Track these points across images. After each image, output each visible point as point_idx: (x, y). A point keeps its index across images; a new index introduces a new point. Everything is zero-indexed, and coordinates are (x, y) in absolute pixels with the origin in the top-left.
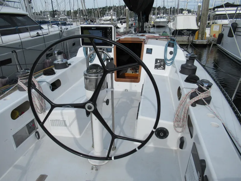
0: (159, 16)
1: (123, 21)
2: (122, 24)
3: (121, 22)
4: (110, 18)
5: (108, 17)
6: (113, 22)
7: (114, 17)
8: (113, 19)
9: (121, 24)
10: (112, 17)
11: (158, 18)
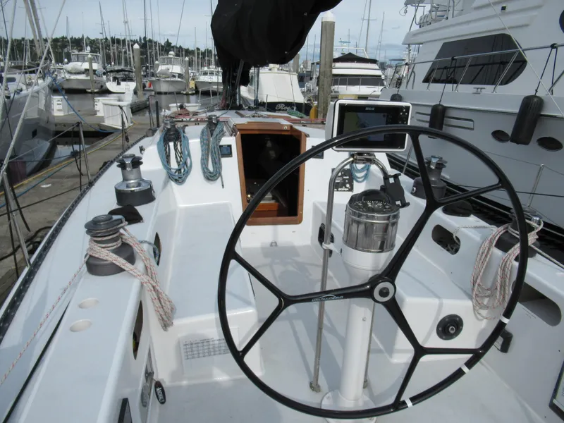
0: (206, 69)
1: (120, 75)
2: (119, 84)
3: (115, 79)
4: (86, 66)
5: (79, 63)
6: (95, 78)
7: (95, 66)
8: (95, 71)
9: (115, 84)
10: (91, 66)
11: (205, 74)
